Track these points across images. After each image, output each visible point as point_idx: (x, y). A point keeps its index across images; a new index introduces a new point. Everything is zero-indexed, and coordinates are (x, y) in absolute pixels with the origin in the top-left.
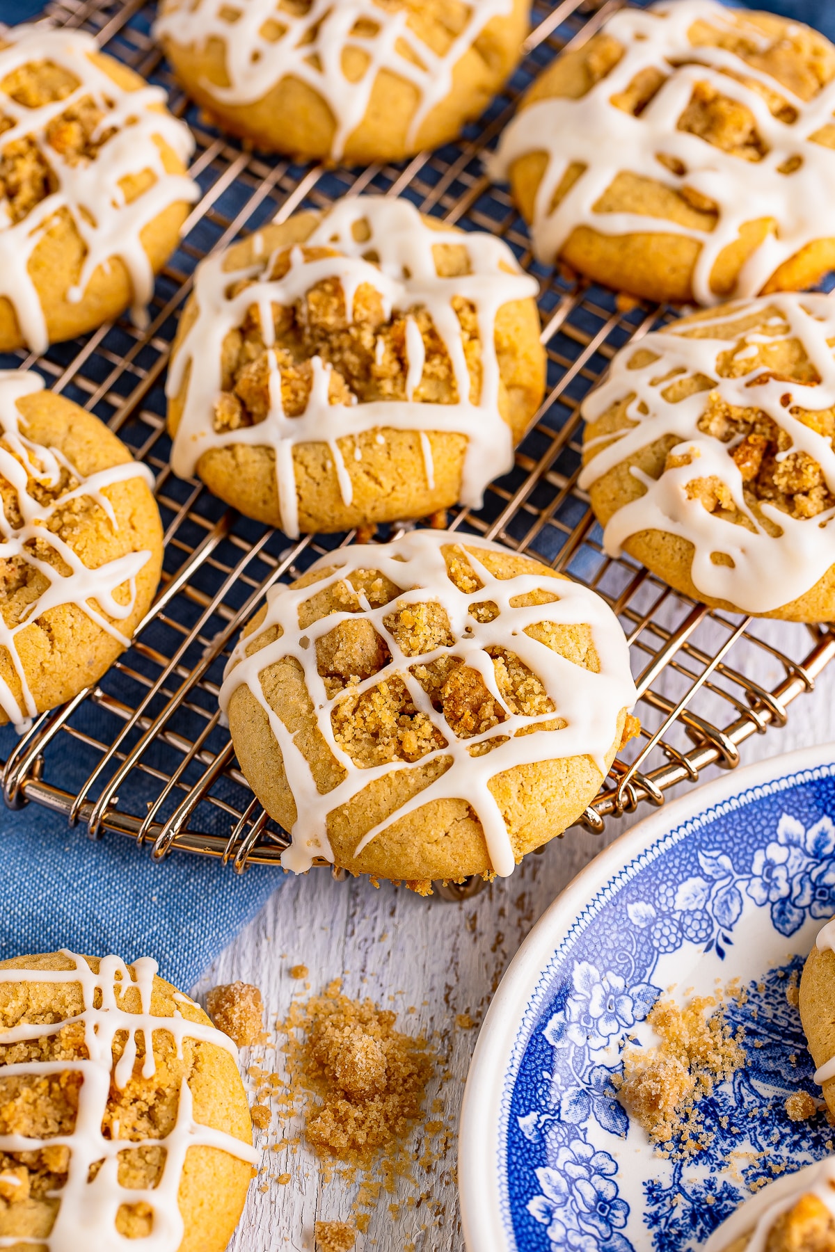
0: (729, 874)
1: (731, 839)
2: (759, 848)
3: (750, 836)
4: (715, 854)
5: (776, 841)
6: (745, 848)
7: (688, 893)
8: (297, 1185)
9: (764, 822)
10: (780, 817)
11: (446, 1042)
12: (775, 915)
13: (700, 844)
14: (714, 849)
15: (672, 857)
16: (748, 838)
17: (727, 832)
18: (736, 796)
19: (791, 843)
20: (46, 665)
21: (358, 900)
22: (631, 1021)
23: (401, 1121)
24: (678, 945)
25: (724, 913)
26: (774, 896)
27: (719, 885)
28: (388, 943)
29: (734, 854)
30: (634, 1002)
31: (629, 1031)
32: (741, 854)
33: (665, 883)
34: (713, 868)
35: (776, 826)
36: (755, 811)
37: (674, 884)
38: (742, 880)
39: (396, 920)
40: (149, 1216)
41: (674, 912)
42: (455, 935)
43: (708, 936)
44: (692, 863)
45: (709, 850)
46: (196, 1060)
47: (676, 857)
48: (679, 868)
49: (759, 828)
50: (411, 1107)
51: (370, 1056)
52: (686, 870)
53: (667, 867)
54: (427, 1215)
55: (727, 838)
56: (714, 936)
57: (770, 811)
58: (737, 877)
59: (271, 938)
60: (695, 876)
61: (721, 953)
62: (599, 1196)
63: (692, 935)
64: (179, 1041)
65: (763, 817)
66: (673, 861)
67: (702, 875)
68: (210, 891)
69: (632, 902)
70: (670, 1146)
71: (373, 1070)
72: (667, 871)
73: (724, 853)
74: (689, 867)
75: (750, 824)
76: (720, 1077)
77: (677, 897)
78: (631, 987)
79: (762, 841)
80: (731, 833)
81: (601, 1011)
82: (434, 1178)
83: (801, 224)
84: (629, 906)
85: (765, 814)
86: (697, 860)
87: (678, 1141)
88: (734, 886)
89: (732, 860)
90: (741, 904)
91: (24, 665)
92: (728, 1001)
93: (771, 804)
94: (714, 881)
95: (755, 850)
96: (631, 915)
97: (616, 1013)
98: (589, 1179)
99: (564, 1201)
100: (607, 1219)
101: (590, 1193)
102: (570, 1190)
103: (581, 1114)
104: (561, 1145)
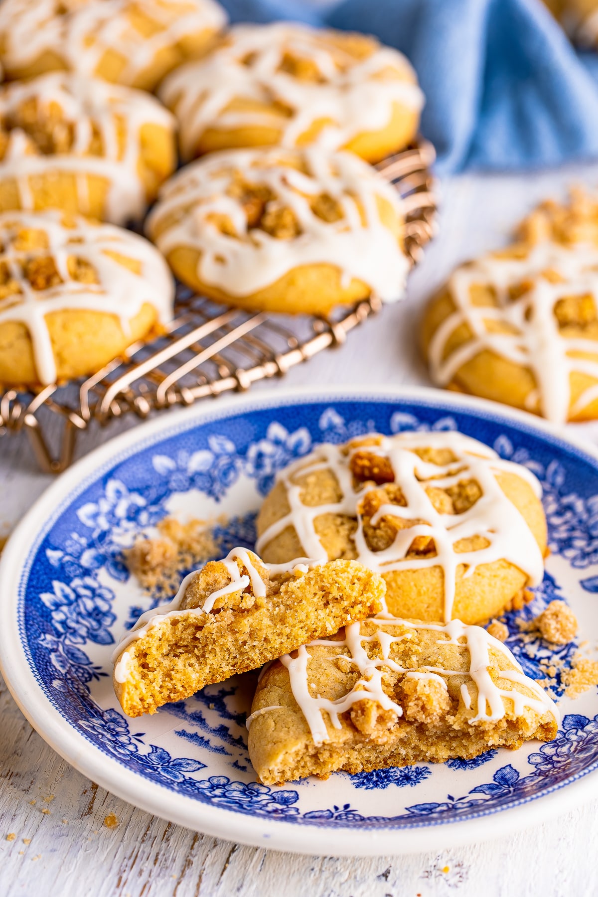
0: (229, 454)
2: (253, 442)
5: (267, 439)
7: (199, 461)
12: (260, 485)
19: (277, 442)
22: (145, 525)
24: (188, 489)
26: (261, 474)
27: (222, 459)
31: (142, 530)
34: (220, 448)
35: (267, 429)
37: (190, 452)
38: (240, 458)
41: (189, 470)
43: (210, 488)
44: (204, 443)
56: (213, 488)
58: (235, 456)
60: (205, 450)
61: (217, 500)
62: (96, 608)
63: (200, 485)
67: (211, 450)
69: (158, 455)
70: (153, 589)
73: (228, 438)
76: (198, 559)
77: (191, 460)
78: (149, 506)
81: (124, 514)
83: (349, 121)
87: (160, 588)
88: (231, 463)
89: (233, 444)
90: (236, 474)
92: (217, 525)
95: (251, 442)
96: (156, 464)
97: (134, 518)
98: (92, 598)
99: (70, 604)
100: (99, 622)
101: (90, 605)
102: (76, 600)
103: (96, 564)
104: (76, 576)
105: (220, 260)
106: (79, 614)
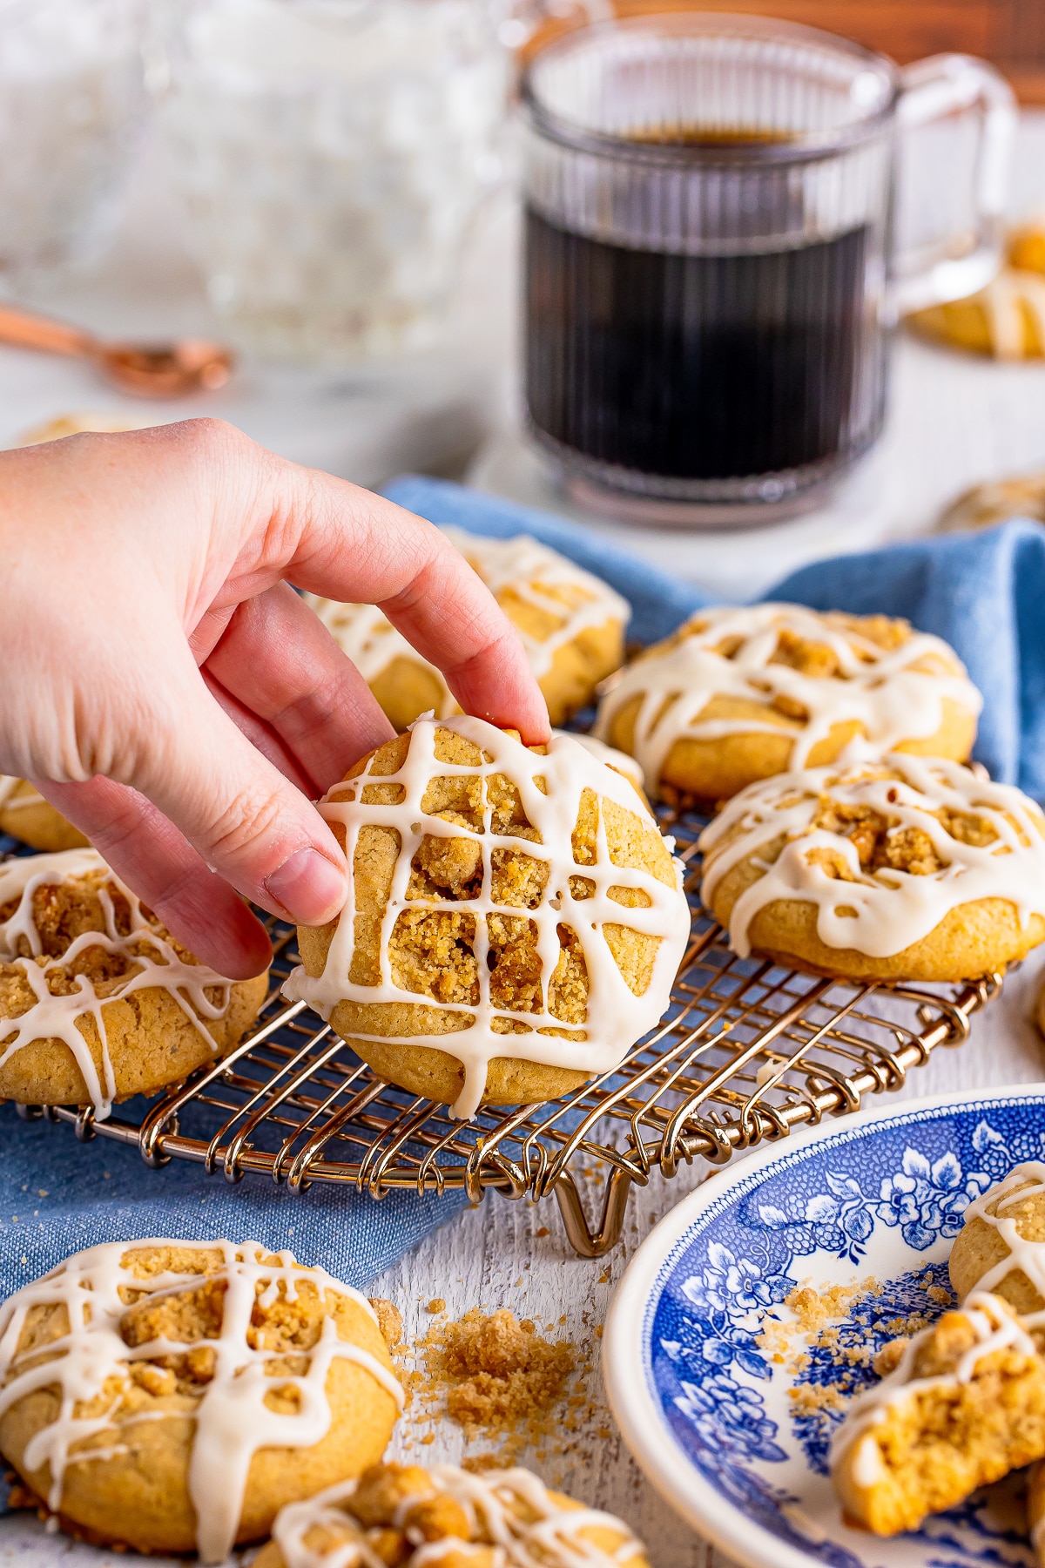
0: (858, 1197)
1: (857, 1165)
2: (886, 1177)
3: (876, 1165)
4: (843, 1176)
5: (903, 1172)
6: (872, 1175)
7: (817, 1207)
8: (441, 1445)
9: (888, 1153)
10: (905, 1150)
11: (586, 1347)
12: (906, 1234)
13: (827, 1165)
14: (841, 1172)
15: (800, 1172)
16: (874, 1166)
17: (853, 1158)
18: (860, 1127)
19: (916, 1175)
21: (492, 1261)
22: (769, 1301)
23: (544, 1393)
24: (811, 1249)
25: (855, 1229)
26: (904, 1219)
27: (848, 1205)
28: (524, 1287)
29: (861, 1180)
30: (771, 1288)
31: (767, 1308)
32: (868, 1180)
33: (794, 1194)
34: (842, 1189)
35: (902, 1158)
36: (879, 1142)
37: (804, 1197)
38: (872, 1203)
39: (531, 1272)
40: (296, 1400)
41: (806, 1222)
42: (590, 1281)
43: (842, 1246)
44: (821, 1182)
45: (837, 1172)
46: (338, 1307)
47: (804, 1173)
48: (807, 1183)
49: (884, 1159)
50: (554, 1383)
52: (814, 1187)
53: (795, 1180)
54: (575, 1460)
55: (853, 1163)
56: (847, 1246)
57: (894, 1143)
58: (865, 1200)
59: (408, 1288)
60: (824, 1194)
61: (855, 1260)
62: (745, 1416)
63: (826, 1244)
65: (888, 1148)
66: (801, 1176)
67: (832, 1195)
68: (346, 1227)
69: (763, 1205)
72: (796, 1184)
73: (851, 1177)
74: (818, 1185)
75: (875, 1153)
77: (807, 1209)
78: (768, 1276)
79: (889, 1170)
80: (857, 1159)
81: (738, 1289)
82: (578, 1436)
83: (887, 726)
84: (761, 1208)
85: (889, 1145)
86: (826, 1179)
88: (863, 1208)
89: (860, 1186)
90: (872, 1224)
92: (866, 1293)
93: (894, 1137)
94: (845, 1201)
95: (882, 1178)
96: (763, 1216)
97: (753, 1293)
98: (736, 1403)
99: (712, 1411)
100: (755, 1432)
101: (736, 1412)
102: (717, 1407)
103: (723, 1359)
104: (704, 1375)
105: (847, 911)
106: (727, 1424)
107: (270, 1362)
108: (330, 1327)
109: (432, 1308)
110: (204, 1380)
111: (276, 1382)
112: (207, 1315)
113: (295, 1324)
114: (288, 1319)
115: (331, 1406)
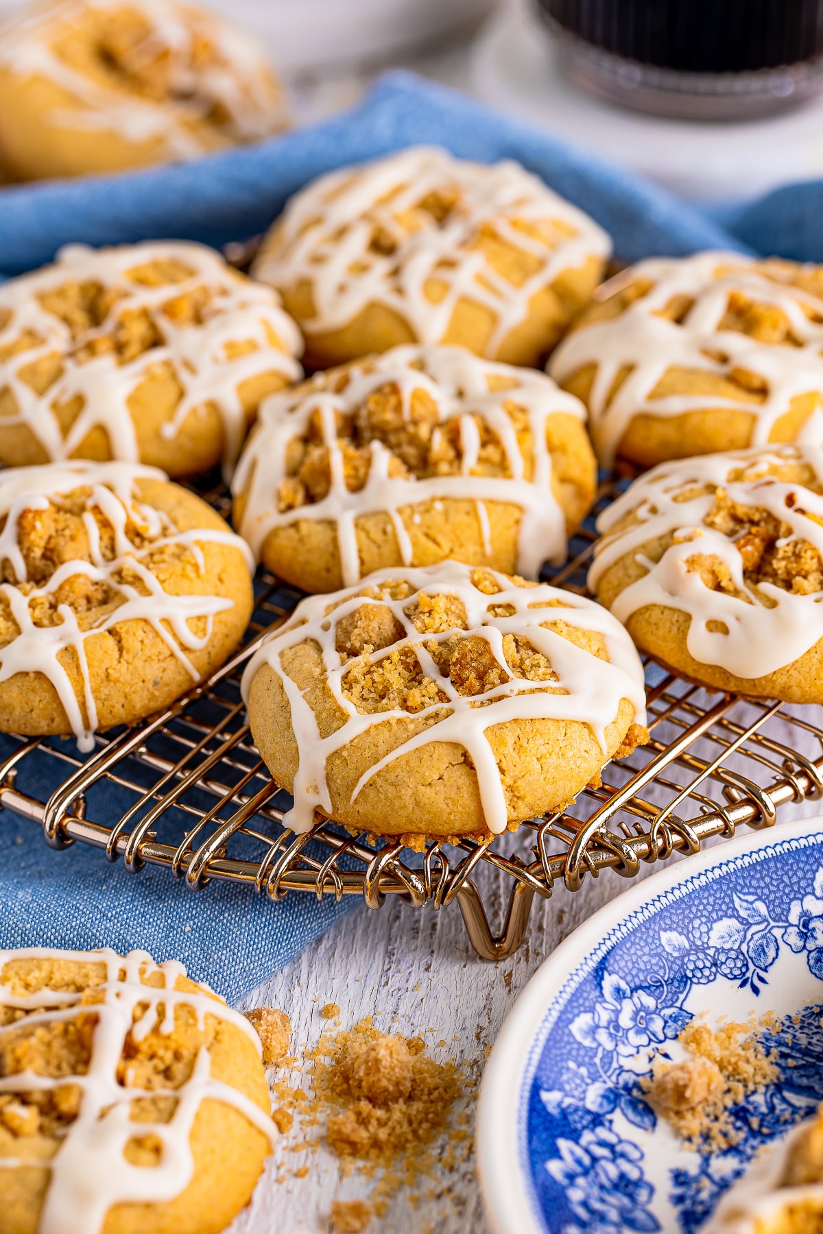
0: (765, 920)
1: (767, 886)
2: (795, 898)
3: (786, 886)
4: (751, 898)
5: (813, 894)
6: (782, 897)
7: (722, 932)
8: (315, 1178)
9: (800, 874)
10: (817, 870)
11: (475, 1069)
12: (812, 962)
13: (735, 886)
14: (749, 893)
15: (706, 894)
16: (784, 887)
17: (763, 879)
18: (772, 846)
20: (111, 671)
21: (394, 959)
22: (661, 1037)
23: (425, 1125)
24: (711, 978)
25: (759, 955)
26: (811, 945)
27: (754, 929)
28: (422, 992)
29: (770, 902)
30: (666, 1022)
31: (659, 1046)
32: (777, 902)
33: (699, 918)
34: (748, 912)
35: (813, 879)
36: (791, 861)
37: (709, 921)
38: (779, 927)
39: (431, 975)
40: (157, 1150)
41: (709, 948)
42: (489, 988)
43: (744, 974)
44: (727, 904)
45: (745, 894)
46: (217, 1034)
47: (710, 895)
48: (713, 906)
49: (795, 879)
50: (436, 1114)
51: (395, 1056)
52: (720, 909)
53: (701, 903)
54: (448, 1205)
55: (762, 884)
56: (749, 974)
57: (806, 863)
58: (773, 924)
59: (305, 986)
60: (730, 917)
61: (756, 990)
62: (622, 1176)
63: (727, 971)
64: (200, 1014)
65: (799, 868)
66: (707, 898)
67: (738, 917)
68: (243, 925)
69: (665, 930)
70: (697, 1140)
71: (397, 1070)
72: (701, 907)
73: (760, 899)
74: (724, 907)
75: (786, 873)
76: (751, 1087)
77: (711, 934)
78: (663, 1008)
79: (799, 892)
80: (767, 880)
81: (631, 1024)
82: (455, 1177)
84: (662, 933)
85: (801, 865)
86: (733, 901)
87: (707, 1137)
88: (769, 932)
89: (768, 907)
90: (777, 950)
91: (89, 666)
92: (763, 1030)
93: (807, 857)
94: (751, 925)
95: (791, 900)
96: (664, 942)
97: (646, 1028)
98: (613, 1161)
99: (586, 1173)
100: (631, 1197)
101: (613, 1171)
102: (593, 1166)
103: (607, 1107)
104: (584, 1128)
105: (719, 627)
106: (602, 1187)
107: (138, 1100)
108: (204, 1060)
109: (326, 1012)
110: (69, 1119)
111: (140, 1129)
112: (77, 1048)
113: (168, 1057)
114: (161, 1052)
115: (194, 1154)
